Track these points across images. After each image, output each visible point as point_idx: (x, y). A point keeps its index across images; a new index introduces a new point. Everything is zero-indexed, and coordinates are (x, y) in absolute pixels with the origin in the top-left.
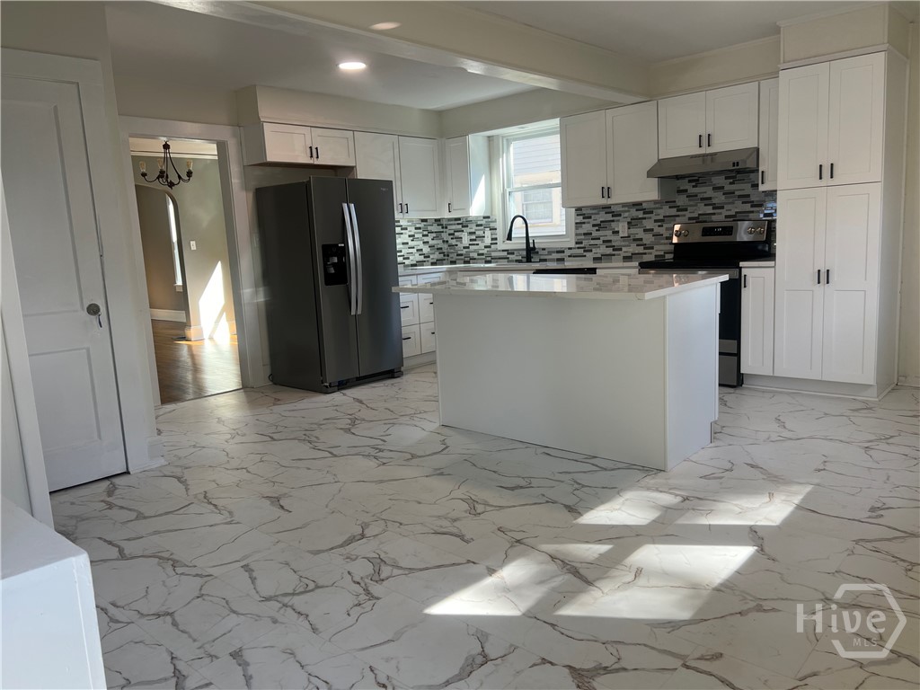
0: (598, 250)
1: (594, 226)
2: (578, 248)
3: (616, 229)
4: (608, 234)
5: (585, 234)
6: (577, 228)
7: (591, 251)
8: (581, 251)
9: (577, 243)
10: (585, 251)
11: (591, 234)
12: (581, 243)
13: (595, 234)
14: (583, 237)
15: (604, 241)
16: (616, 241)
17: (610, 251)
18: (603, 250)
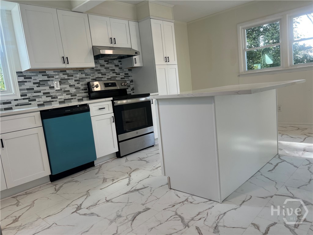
0: (40, 99)
1: (34, 83)
2: (23, 99)
3: (52, 86)
4: (46, 89)
5: (27, 89)
6: (20, 85)
7: (35, 100)
8: (27, 101)
9: (21, 96)
10: (29, 101)
11: (33, 89)
12: (26, 95)
13: (36, 89)
14: (26, 91)
15: (44, 93)
16: (52, 92)
17: (49, 99)
18: (45, 99)
